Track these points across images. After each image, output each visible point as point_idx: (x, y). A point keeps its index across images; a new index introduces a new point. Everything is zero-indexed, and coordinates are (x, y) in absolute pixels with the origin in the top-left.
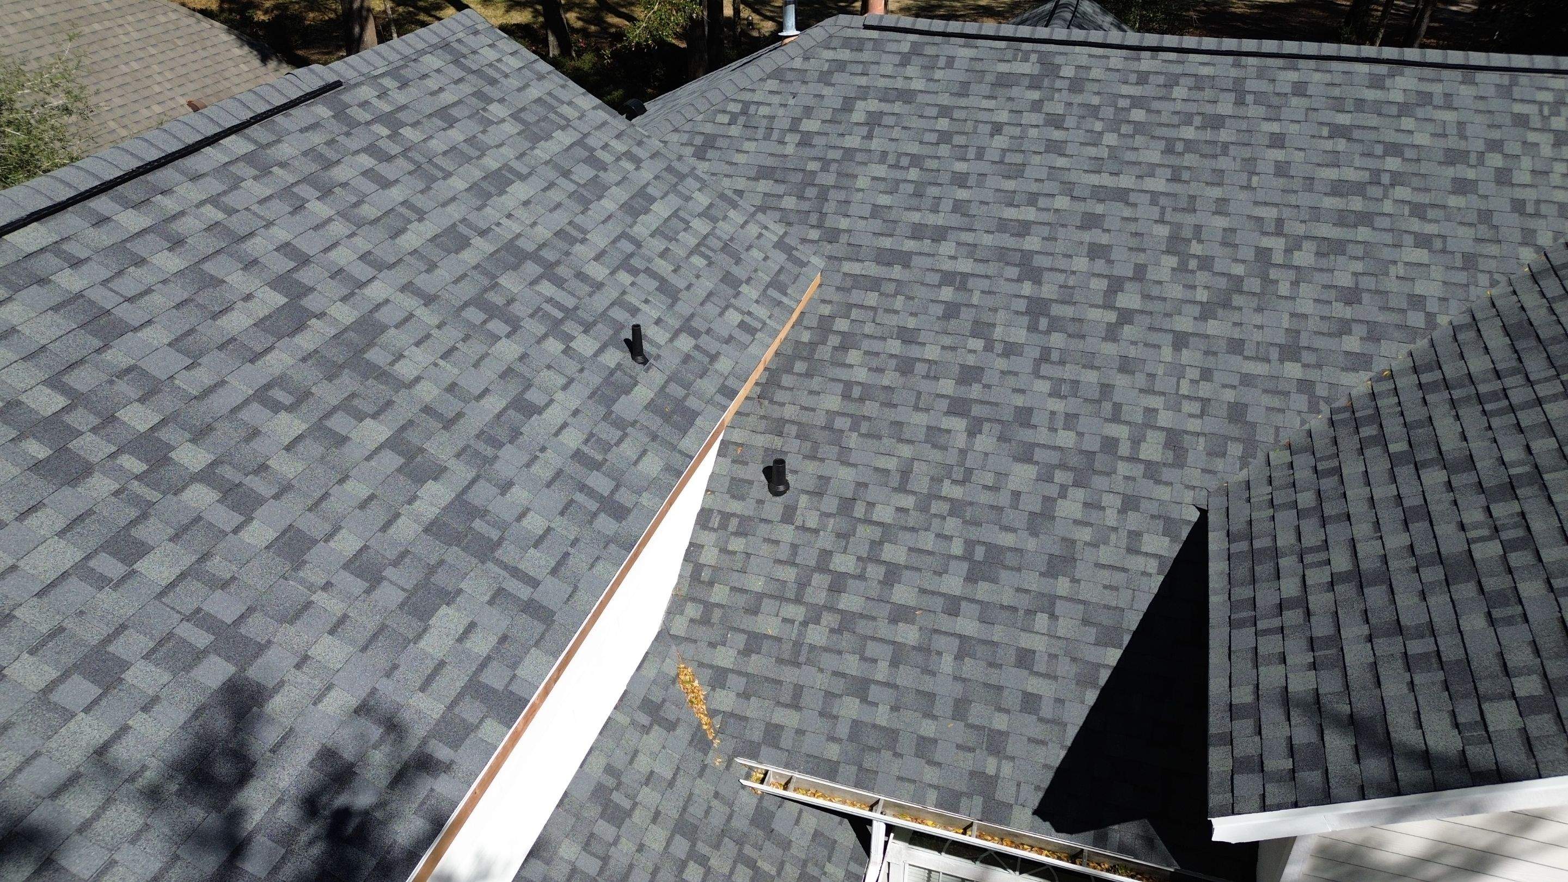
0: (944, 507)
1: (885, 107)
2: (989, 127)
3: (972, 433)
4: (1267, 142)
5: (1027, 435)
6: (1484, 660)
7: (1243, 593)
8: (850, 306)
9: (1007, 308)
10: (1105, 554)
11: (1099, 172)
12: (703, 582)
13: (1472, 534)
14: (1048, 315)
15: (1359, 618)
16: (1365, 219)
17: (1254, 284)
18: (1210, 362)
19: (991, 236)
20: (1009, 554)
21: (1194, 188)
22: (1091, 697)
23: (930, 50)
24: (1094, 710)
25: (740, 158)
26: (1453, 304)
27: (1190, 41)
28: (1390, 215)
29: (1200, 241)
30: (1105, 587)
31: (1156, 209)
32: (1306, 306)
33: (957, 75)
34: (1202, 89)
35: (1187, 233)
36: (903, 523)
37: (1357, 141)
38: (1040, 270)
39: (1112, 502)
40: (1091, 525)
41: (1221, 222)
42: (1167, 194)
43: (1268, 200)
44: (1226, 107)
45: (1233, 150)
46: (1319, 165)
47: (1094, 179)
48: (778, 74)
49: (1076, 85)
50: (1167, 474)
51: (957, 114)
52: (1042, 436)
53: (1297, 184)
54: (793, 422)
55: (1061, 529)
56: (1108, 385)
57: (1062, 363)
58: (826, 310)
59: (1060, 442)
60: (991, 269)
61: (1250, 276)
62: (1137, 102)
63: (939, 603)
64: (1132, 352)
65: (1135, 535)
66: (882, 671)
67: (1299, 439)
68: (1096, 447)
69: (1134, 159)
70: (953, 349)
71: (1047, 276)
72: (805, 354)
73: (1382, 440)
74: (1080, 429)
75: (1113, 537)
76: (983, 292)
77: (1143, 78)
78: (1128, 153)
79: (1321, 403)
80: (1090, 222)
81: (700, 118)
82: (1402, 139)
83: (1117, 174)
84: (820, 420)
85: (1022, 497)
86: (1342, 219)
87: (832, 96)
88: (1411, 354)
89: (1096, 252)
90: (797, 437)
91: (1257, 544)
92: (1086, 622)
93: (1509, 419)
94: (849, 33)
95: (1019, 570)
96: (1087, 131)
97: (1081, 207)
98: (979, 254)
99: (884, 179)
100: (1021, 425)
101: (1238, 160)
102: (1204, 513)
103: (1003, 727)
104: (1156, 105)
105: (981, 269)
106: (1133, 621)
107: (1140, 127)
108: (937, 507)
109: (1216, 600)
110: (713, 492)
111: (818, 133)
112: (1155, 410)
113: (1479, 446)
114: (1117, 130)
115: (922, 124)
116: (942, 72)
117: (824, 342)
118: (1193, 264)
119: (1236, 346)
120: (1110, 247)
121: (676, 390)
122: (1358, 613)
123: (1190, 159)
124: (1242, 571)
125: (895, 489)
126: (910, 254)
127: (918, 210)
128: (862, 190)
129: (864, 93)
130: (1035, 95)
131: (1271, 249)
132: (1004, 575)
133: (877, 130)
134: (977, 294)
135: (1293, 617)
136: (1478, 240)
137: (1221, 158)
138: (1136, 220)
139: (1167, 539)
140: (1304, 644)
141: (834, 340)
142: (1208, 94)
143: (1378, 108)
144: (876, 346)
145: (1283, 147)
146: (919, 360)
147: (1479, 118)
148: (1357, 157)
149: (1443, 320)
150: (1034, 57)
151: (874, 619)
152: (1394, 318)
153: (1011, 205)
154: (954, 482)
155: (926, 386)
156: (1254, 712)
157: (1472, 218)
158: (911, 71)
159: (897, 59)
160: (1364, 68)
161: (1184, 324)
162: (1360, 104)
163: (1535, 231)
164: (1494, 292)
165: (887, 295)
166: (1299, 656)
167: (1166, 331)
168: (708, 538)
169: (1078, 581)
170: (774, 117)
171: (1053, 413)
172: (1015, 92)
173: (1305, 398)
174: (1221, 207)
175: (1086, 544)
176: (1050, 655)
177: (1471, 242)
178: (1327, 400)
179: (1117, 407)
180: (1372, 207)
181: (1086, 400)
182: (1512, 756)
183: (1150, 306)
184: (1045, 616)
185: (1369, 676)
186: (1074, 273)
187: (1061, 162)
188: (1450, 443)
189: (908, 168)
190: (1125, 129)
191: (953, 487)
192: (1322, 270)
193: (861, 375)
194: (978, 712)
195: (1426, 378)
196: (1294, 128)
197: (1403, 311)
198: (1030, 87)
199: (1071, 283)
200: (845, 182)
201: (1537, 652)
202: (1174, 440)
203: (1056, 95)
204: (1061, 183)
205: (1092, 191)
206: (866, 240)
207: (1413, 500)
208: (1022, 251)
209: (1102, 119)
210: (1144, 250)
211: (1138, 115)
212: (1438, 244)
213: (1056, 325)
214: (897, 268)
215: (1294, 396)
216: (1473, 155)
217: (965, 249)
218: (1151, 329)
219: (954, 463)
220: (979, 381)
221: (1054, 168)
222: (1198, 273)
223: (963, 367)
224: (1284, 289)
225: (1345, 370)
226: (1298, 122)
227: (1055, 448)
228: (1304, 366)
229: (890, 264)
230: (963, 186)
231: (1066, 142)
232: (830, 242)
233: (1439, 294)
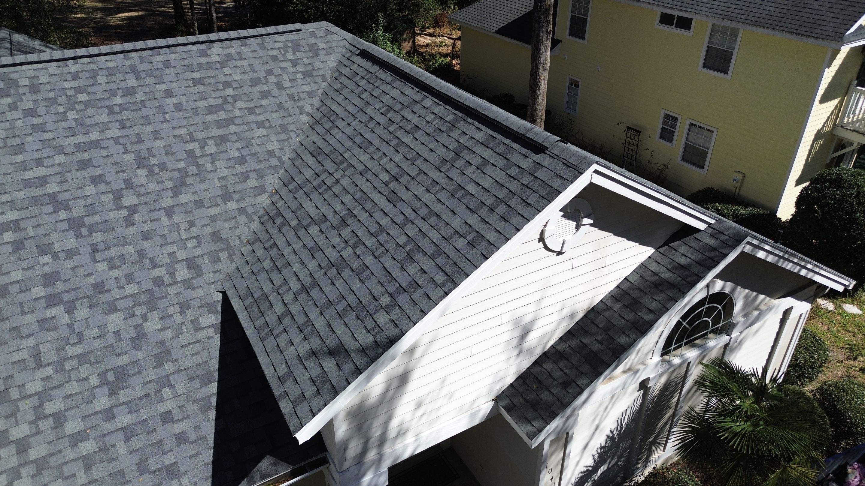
0: (74, 363)
3: (70, 311)
4: (164, 96)
5: (106, 297)
6: (366, 299)
7: (260, 322)
9: (55, 231)
10: (184, 339)
11: (75, 135)
13: (339, 248)
14: (85, 226)
15: (314, 307)
16: (230, 121)
17: (192, 170)
18: (190, 217)
19: (22, 192)
20: (129, 367)
21: (137, 129)
22: (212, 414)
24: (217, 420)
26: (286, 149)
27: (93, 50)
28: (240, 117)
29: (154, 156)
30: (192, 355)
32: (224, 172)
34: (114, 75)
35: (144, 154)
36: (51, 386)
37: (208, 84)
38: (66, 201)
39: (174, 310)
40: (169, 328)
41: (160, 143)
42: (123, 137)
43: (179, 125)
44: (132, 82)
45: (147, 104)
46: (196, 101)
47: (74, 140)
49: (34, 89)
50: (196, 283)
52: (116, 293)
53: (189, 113)
55: (153, 339)
56: (141, 250)
57: (108, 248)
59: (128, 293)
60: (33, 211)
61: (189, 166)
62: (78, 90)
63: (99, 418)
64: (146, 227)
65: (195, 321)
67: (252, 237)
69: (93, 123)
70: (32, 267)
71: (71, 203)
73: (286, 222)
74: (137, 281)
75: (184, 328)
77: (75, 76)
78: (88, 120)
79: (253, 216)
80: (83, 165)
82: (228, 79)
83: (87, 133)
85: (121, 332)
86: (220, 124)
88: (280, 178)
89: (96, 180)
91: (256, 296)
92: (191, 379)
93: (330, 193)
95: (140, 372)
96: (55, 114)
97: (74, 158)
98: (19, 205)
100: (100, 293)
101: (153, 109)
102: (224, 293)
103: (173, 461)
104: (91, 89)
105: (25, 214)
106: (215, 364)
107: (87, 104)
108: (69, 365)
109: (250, 333)
112: (174, 253)
113: (324, 209)
114: (74, 109)
118: (156, 170)
119: (199, 204)
120: (103, 175)
122: (312, 305)
123: (126, 115)
124: (255, 312)
125: (34, 369)
130: (8, 100)
131: (193, 149)
132: (132, 381)
134: (30, 229)
135: (287, 321)
136: (283, 117)
137: (143, 110)
138: (111, 156)
139: (212, 315)
140: (297, 330)
142: (119, 77)
143: (210, 66)
145: (174, 96)
146: (10, 283)
147: (257, 61)
148: (212, 92)
149: (285, 158)
151: (60, 452)
152: (264, 165)
153: (25, 170)
154: (73, 345)
155: (23, 298)
156: (291, 375)
157: (276, 108)
160: (194, 48)
161: (167, 202)
162: (201, 66)
163: (303, 107)
164: (300, 138)
166: (297, 338)
167: (160, 209)
169: (176, 361)
171: (116, 278)
173: (244, 216)
174: (156, 135)
175: (171, 339)
176: (180, 407)
177: (280, 119)
178: (254, 213)
179: (152, 259)
180: (231, 115)
181: (132, 263)
182: (391, 331)
183: (143, 199)
184: (167, 389)
185: (328, 330)
186: (88, 196)
187: (47, 136)
188: (314, 213)
190: (78, 107)
191: (74, 348)
192: (222, 152)
194: (153, 463)
195: (291, 187)
196: (174, 85)
197: (267, 160)
199: (90, 203)
201: (382, 285)
202: (191, 264)
203: (23, 97)
204: (54, 148)
205: (76, 147)
207: (310, 245)
208: (48, 194)
209: (61, 105)
210: (124, 171)
211: (82, 97)
212: (267, 125)
213: (92, 229)
215: (239, 218)
216: (263, 79)
217: (7, 206)
218: (150, 211)
219: (68, 334)
220: (60, 280)
221: (44, 140)
222: (161, 173)
223: (44, 276)
224: (209, 167)
225: (256, 196)
226: (175, 81)
227: (127, 297)
228: (236, 201)
231: (44, 123)
233: (278, 147)
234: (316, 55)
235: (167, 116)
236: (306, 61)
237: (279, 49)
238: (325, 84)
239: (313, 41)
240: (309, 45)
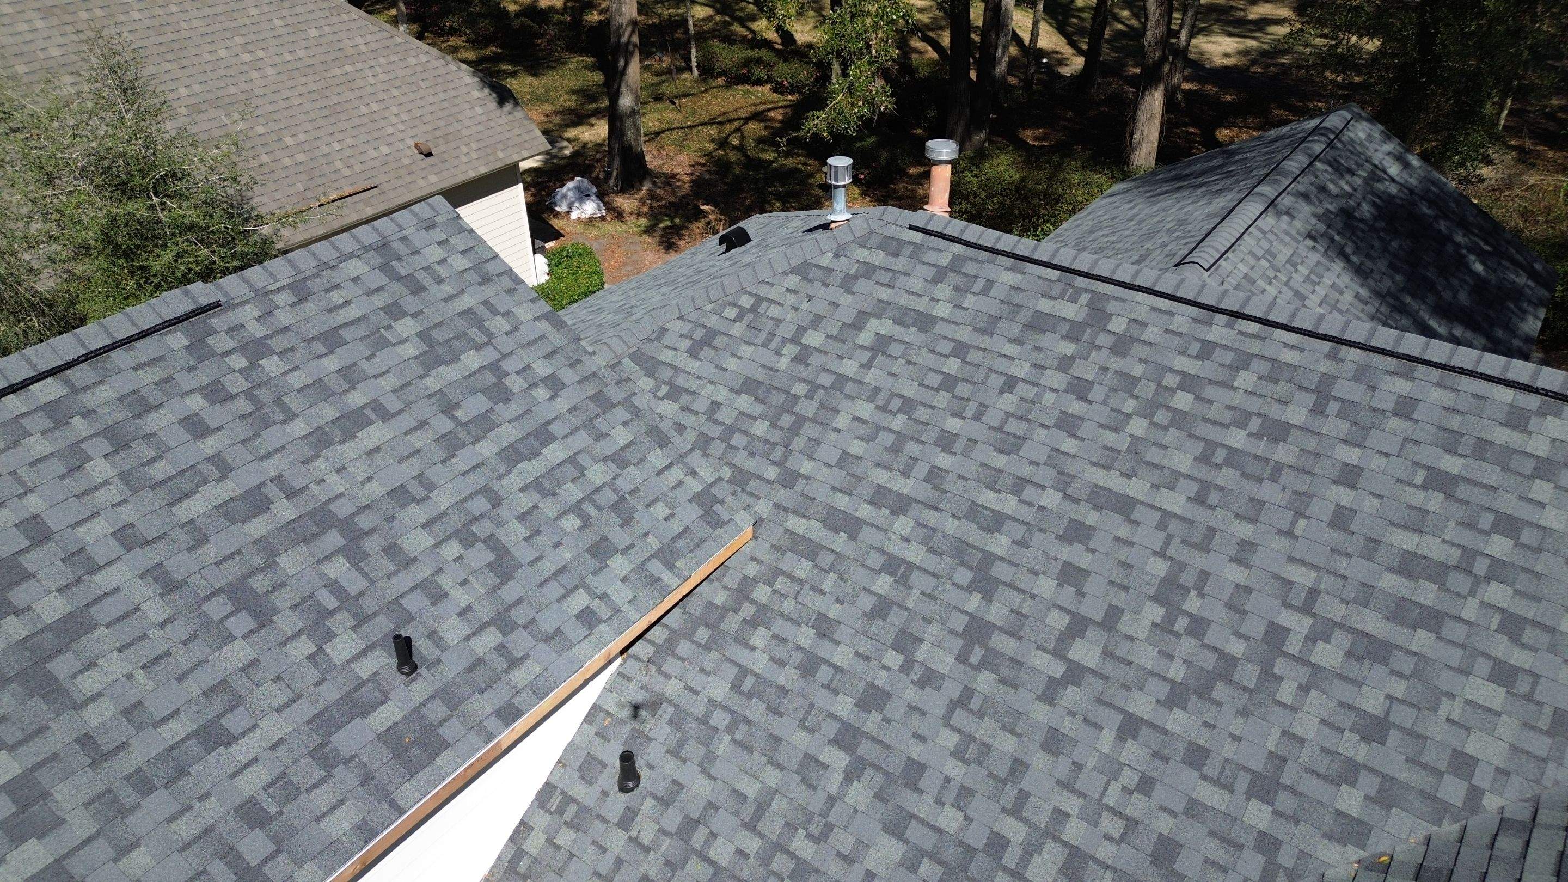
0: (787, 867)
1: (898, 332)
2: (1002, 380)
3: (850, 777)
4: (1335, 475)
5: (908, 800)
8: (779, 572)
9: (943, 622)
11: (1108, 468)
12: (518, 874)
14: (985, 645)
16: (1431, 619)
17: (1248, 674)
18: (1156, 769)
19: (957, 523)
23: (970, 268)
25: (732, 364)
26: (1515, 780)
28: (1468, 623)
29: (1201, 595)
31: (1162, 536)
32: (1307, 726)
33: (988, 305)
34: (1276, 382)
35: (1188, 578)
37: (1459, 500)
38: (997, 582)
41: (1236, 574)
42: (1182, 519)
43: (1309, 559)
44: (1297, 414)
45: (1287, 476)
46: (1394, 524)
47: (1100, 477)
48: (802, 269)
49: (1121, 346)
51: (973, 356)
52: (923, 806)
53: (1355, 545)
54: (671, 703)
56: (1022, 763)
57: (981, 714)
58: (752, 570)
59: (941, 822)
60: (943, 565)
61: (1249, 660)
62: (1188, 382)
64: (1067, 726)
68: (979, 844)
69: (1156, 460)
70: (867, 659)
71: (1000, 591)
72: (712, 620)
74: (971, 813)
76: (923, 593)
77: (1207, 350)
78: (1154, 449)
79: (1282, 875)
80: (1076, 533)
81: (709, 307)
82: (1525, 512)
83: (1129, 476)
84: (699, 708)
87: (847, 307)
88: (1428, 841)
89: (1069, 575)
90: (670, 722)
94: (892, 231)
96: (1113, 410)
97: (1073, 511)
98: (936, 542)
99: (866, 422)
100: (907, 785)
101: (1288, 491)
104: (1210, 392)
105: (931, 562)
107: (1180, 419)
108: (779, 862)
110: (565, 766)
111: (818, 350)
112: (1067, 816)
114: (1149, 416)
115: (931, 360)
116: (974, 298)
117: (736, 611)
118: (1181, 624)
119: (1197, 757)
120: (1087, 572)
123: (1227, 477)
125: (743, 824)
126: (861, 523)
127: (888, 468)
128: (839, 431)
129: (881, 310)
130: (1069, 348)
131: (1289, 630)
133: (880, 358)
134: (916, 593)
137: (1267, 484)
138: (1131, 544)
141: (748, 611)
142: (1282, 389)
143: (1506, 457)
144: (788, 630)
145: (1353, 487)
146: (827, 662)
148: (1451, 524)
149: (1491, 803)
150: (1085, 298)
152: (1418, 779)
153: (991, 487)
154: (809, 836)
155: (822, 699)
158: (942, 291)
159: (930, 273)
160: (1507, 394)
161: (1142, 704)
162: (1482, 448)
165: (821, 569)
167: (1117, 709)
168: (542, 821)
170: (781, 321)
171: (947, 779)
172: (1047, 340)
173: (1261, 860)
174: (1244, 553)
178: (1289, 873)
179: (1023, 796)
180: (1448, 604)
181: (990, 775)
183: (1109, 668)
186: (1033, 596)
187: (1068, 444)
189: (895, 414)
190: (1160, 416)
191: (806, 842)
192: (1346, 679)
193: (759, 663)
196: (1378, 462)
197: (1439, 774)
198: (1066, 337)
199: (1025, 610)
200: (824, 415)
202: (1075, 864)
203: (1094, 354)
205: (1092, 492)
206: (822, 494)
208: (984, 551)
209: (1137, 398)
210: (1126, 589)
211: (1183, 401)
212: (1523, 685)
213: (991, 661)
214: (843, 536)
215: (1248, 853)
217: (922, 532)
218: (1099, 700)
219: (817, 810)
220: (880, 710)
221: (1057, 450)
222: (1184, 638)
223: (870, 686)
224: (1287, 692)
225: (1329, 836)
226: (1387, 455)
227: (934, 828)
228: (1275, 813)
229: (836, 530)
230: (947, 449)
231: (1083, 419)
232: (785, 487)
233: (1497, 762)
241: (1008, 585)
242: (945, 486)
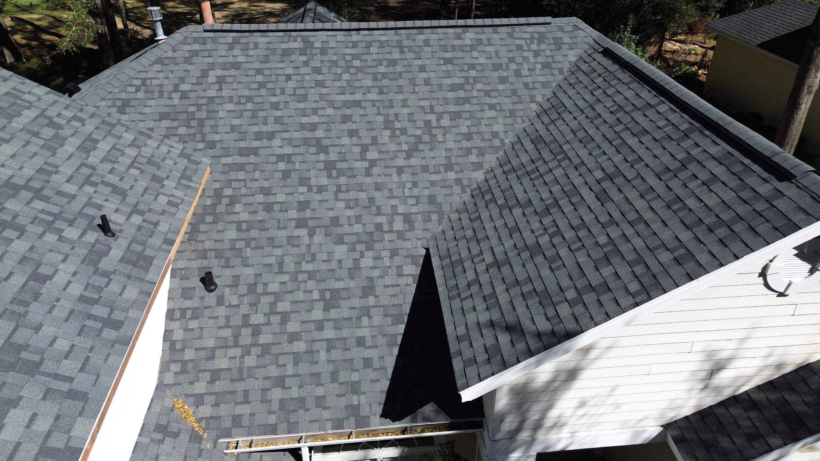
0: (305, 276)
1: (225, 73)
2: (284, 77)
3: (311, 235)
4: (418, 70)
5: (339, 230)
6: (552, 288)
7: (451, 283)
8: (230, 181)
9: (314, 168)
10: (388, 280)
11: (344, 94)
12: (178, 350)
13: (537, 234)
14: (336, 169)
15: (502, 283)
16: (467, 100)
17: (426, 138)
18: (415, 178)
19: (298, 133)
20: (342, 292)
21: (390, 96)
22: (396, 351)
23: (243, 40)
24: (398, 357)
25: (147, 110)
26: (510, 133)
27: (373, 25)
28: (477, 97)
29: (399, 121)
30: (391, 296)
31: (376, 109)
32: (451, 145)
33: (261, 52)
34: (384, 47)
35: (392, 118)
36: (285, 290)
37: (455, 64)
38: (327, 147)
39: (385, 254)
40: (378, 267)
41: (405, 111)
42: (379, 101)
43: (424, 97)
44: (396, 55)
45: (404, 75)
46: (443, 78)
47: (342, 98)
48: (159, 61)
49: (324, 51)
50: (408, 235)
51: (266, 72)
52: (346, 229)
53: (435, 88)
54: (212, 250)
55: (365, 273)
56: (372, 198)
57: (348, 191)
58: (217, 185)
59: (355, 231)
60: (302, 150)
61: (424, 134)
62: (355, 57)
63: (312, 326)
64: (380, 180)
65: (399, 268)
66: (290, 370)
67: (461, 207)
68: (373, 229)
69: (359, 85)
70: (292, 194)
71: (331, 149)
72: (210, 211)
73: (494, 200)
74: (363, 222)
75: (390, 271)
76: (300, 162)
77: (355, 45)
78: (356, 82)
79: (467, 188)
80: (346, 119)
81: (117, 90)
82: (474, 61)
83: (353, 94)
84: (227, 245)
85: (343, 261)
86: (458, 101)
87: (194, 70)
88: (498, 159)
89: (352, 133)
90: (216, 257)
91: (453, 259)
92: (386, 315)
93: (541, 180)
94: (196, 35)
95: (349, 298)
96: (334, 74)
97: (340, 112)
98: (294, 143)
99: (234, 111)
100: (335, 226)
101: (407, 80)
102: (427, 250)
103: (357, 379)
104: (364, 57)
105: (297, 150)
106: (407, 309)
107: (359, 70)
108: (301, 277)
109: (441, 289)
110: (173, 299)
111: (190, 91)
112: (396, 206)
113: (532, 195)
114: (348, 72)
115: (248, 79)
116: (253, 51)
117: (220, 203)
118: (398, 133)
119: (425, 169)
120: (357, 130)
121: (137, 247)
122: (500, 280)
123: (385, 82)
124: (449, 274)
125: (277, 273)
126: (257, 149)
127: (257, 124)
128: (223, 118)
129: (212, 66)
130: (304, 58)
131: (430, 120)
132: (342, 303)
133: (224, 86)
134: (297, 164)
135: (475, 288)
136: (514, 103)
137: (399, 80)
138: (367, 115)
139: (414, 266)
140: (482, 300)
141: (225, 201)
142: (387, 49)
143: (461, 48)
144: (250, 200)
145: (425, 71)
146: (275, 203)
147: (503, 48)
148: (457, 72)
149: (507, 141)
150: (299, 39)
151: (280, 344)
152: (488, 144)
153: (304, 116)
154: (307, 262)
155: (282, 216)
156: (468, 337)
157: (509, 93)
158: (236, 52)
159: (227, 47)
160: (452, 30)
161: (400, 162)
162: (454, 48)
163: (535, 96)
164: (525, 125)
165: (250, 172)
166: (481, 306)
167: (393, 167)
168: (175, 325)
169: (378, 297)
170: (163, 85)
171: (349, 217)
172: (293, 57)
173: (459, 187)
174: (404, 104)
175: (378, 277)
176: (372, 336)
177: (511, 105)
178: (468, 186)
179: (378, 208)
180: (469, 95)
181: (363, 207)
182: (571, 326)
183: (383, 156)
184: (366, 318)
185: (510, 307)
186: (343, 145)
187: (325, 91)
188: (521, 196)
189: (246, 104)
190: (352, 71)
191: (307, 265)
192: (454, 127)
193: (245, 216)
194: (343, 376)
195: (506, 168)
196: (428, 62)
197: (490, 140)
198: (300, 55)
199: (343, 151)
200: (212, 115)
201: (571, 279)
202: (407, 218)
203: (315, 57)
204: (327, 101)
205: (343, 104)
206: (232, 144)
207: (511, 224)
208: (315, 138)
209: (340, 67)
210: (374, 129)
211: (357, 63)
212: (498, 108)
213: (341, 173)
214: (252, 157)
215: (455, 187)
216: (504, 66)
217: (286, 142)
218: (386, 167)
219: (305, 252)
220: (309, 208)
221: (322, 94)
222: (401, 137)
223: (299, 202)
224: (440, 138)
225: (473, 171)
226: (429, 59)
227: (353, 234)
228: (456, 172)
229: (248, 155)
230: (278, 109)
231: (325, 80)
232: (211, 149)
233: (503, 130)
234: (559, 49)
235: (416, 88)
236: (548, 53)
237: (526, 39)
238: (561, 77)
239: (559, 34)
240: (554, 38)
241: (332, 145)
242: (285, 122)
